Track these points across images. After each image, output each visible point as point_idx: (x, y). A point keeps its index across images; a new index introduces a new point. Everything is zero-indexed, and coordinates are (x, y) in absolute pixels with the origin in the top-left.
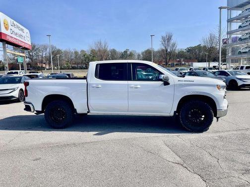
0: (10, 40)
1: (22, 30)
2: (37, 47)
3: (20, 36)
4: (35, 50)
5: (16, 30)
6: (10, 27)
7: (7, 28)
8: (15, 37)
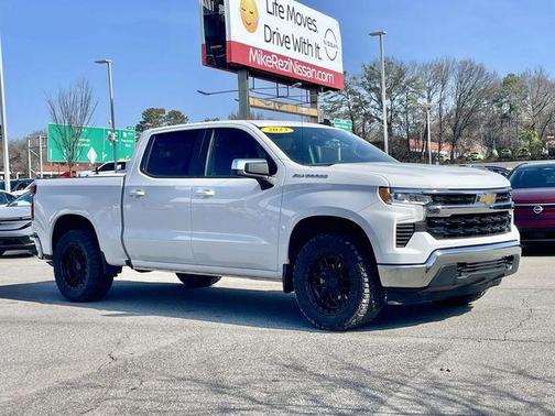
0: (261, 62)
1: (309, 22)
2: (408, 77)
3: (301, 45)
4: (404, 89)
5: (286, 27)
6: (264, 18)
7: (250, 26)
8: (282, 51)
